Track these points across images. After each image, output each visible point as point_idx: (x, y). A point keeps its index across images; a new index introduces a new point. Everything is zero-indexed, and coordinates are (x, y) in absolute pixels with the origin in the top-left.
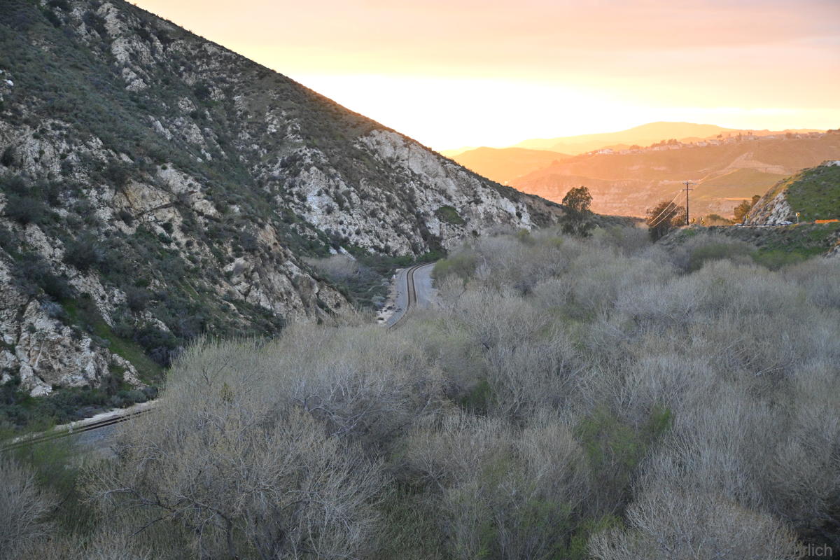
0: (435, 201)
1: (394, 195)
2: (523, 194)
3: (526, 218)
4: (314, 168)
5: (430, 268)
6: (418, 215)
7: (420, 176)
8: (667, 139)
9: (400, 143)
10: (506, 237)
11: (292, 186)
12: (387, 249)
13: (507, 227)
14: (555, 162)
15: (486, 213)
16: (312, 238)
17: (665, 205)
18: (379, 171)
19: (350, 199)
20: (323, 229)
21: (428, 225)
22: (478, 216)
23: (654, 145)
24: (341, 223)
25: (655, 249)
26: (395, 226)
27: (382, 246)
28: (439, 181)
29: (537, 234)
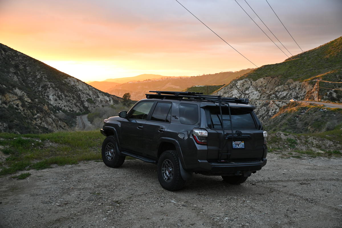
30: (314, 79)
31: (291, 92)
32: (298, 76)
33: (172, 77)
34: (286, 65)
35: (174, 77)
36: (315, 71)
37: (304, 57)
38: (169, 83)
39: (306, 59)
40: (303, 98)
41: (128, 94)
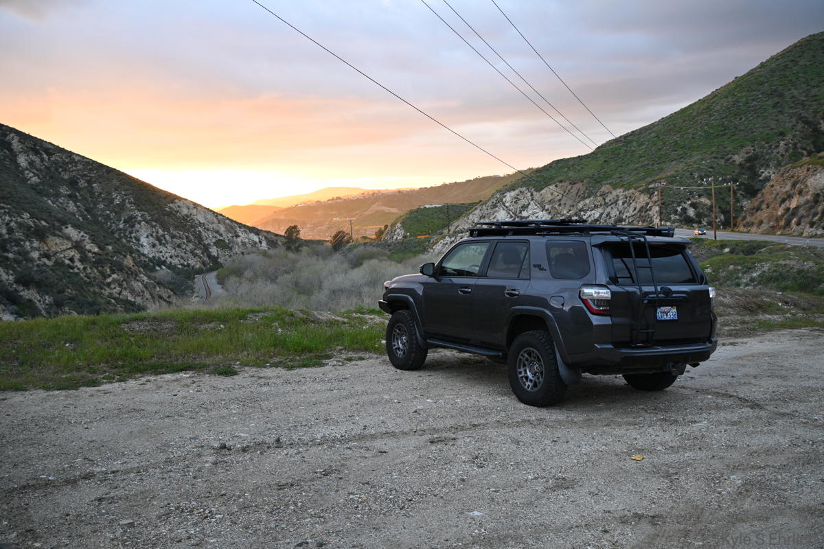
0: (213, 237)
1: (190, 235)
2: (261, 230)
3: (264, 244)
4: (143, 222)
5: (215, 273)
6: (204, 245)
7: (204, 224)
8: (335, 196)
9: (192, 206)
10: (254, 255)
11: (131, 233)
12: (188, 265)
13: (254, 249)
14: (275, 212)
15: (242, 242)
16: (145, 261)
17: (339, 232)
18: (181, 222)
19: (165, 238)
20: (151, 256)
21: (210, 250)
22: (238, 244)
23: (328, 201)
24: (161, 252)
25: (337, 256)
26: (192, 252)
27: (185, 263)
28: (214, 226)
29: (271, 252)
32: (620, 177)
33: (383, 190)
34: (597, 158)
35: (387, 190)
36: (654, 167)
38: (377, 204)
41: (295, 227)
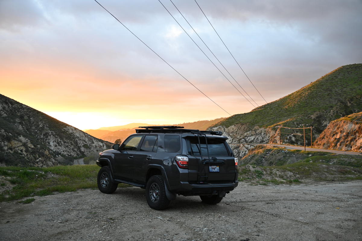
30: (276, 126)
31: (257, 137)
37: (267, 108)
39: (269, 109)
40: (268, 142)
